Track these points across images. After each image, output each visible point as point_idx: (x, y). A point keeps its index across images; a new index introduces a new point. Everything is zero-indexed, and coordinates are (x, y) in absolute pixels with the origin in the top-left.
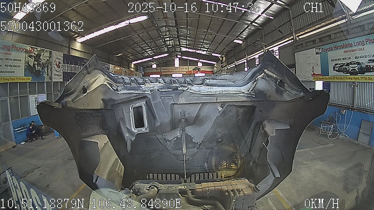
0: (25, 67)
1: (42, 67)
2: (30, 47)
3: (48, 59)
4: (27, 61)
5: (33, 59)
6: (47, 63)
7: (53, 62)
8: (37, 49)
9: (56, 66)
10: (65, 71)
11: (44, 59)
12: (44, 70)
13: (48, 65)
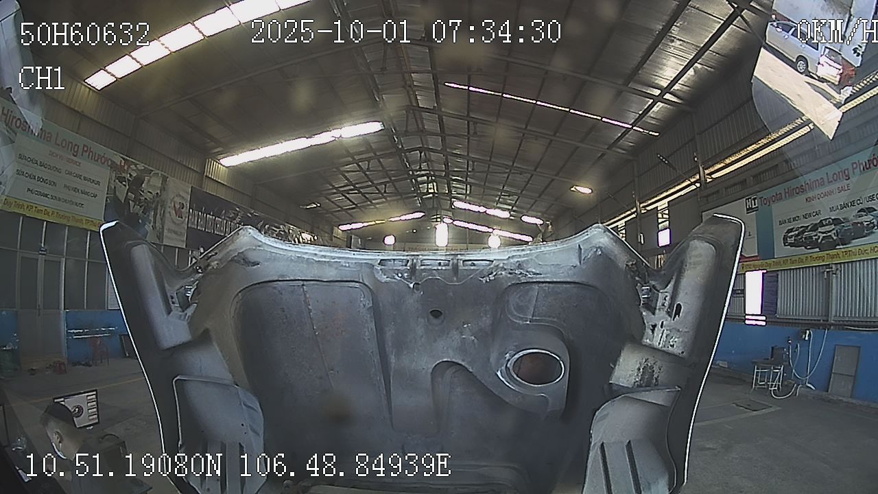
0: (106, 200)
1: (143, 207)
2: (122, 157)
3: (157, 193)
4: (113, 187)
5: (125, 186)
6: (156, 203)
7: (169, 202)
8: (136, 167)
9: (174, 212)
10: (193, 226)
11: (149, 192)
12: (148, 216)
13: (157, 206)
